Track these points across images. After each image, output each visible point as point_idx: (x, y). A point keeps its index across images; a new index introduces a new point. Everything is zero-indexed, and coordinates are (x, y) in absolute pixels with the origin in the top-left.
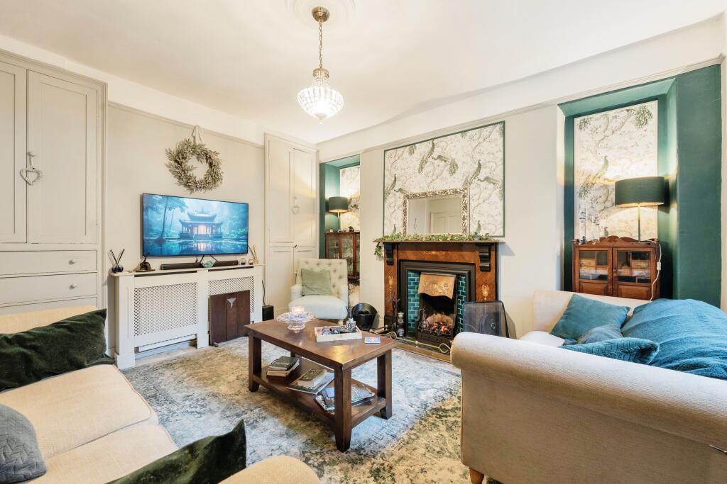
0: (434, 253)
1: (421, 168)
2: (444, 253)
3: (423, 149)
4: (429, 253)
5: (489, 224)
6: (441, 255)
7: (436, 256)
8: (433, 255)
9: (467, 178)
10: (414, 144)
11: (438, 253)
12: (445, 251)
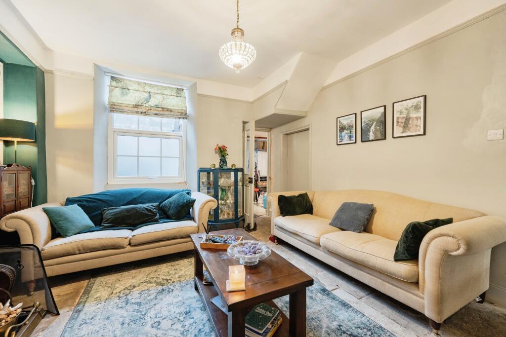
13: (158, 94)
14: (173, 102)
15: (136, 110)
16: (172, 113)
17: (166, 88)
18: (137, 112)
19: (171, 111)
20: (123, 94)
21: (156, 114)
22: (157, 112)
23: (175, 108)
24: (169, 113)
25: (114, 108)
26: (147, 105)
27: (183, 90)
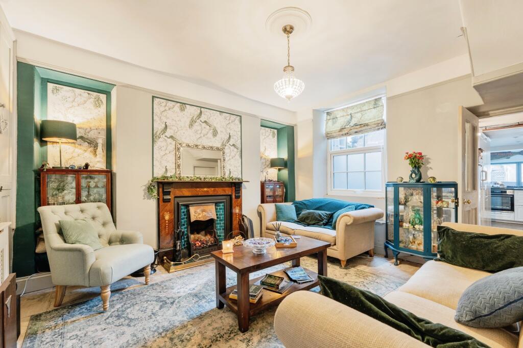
0: (205, 189)
1: (191, 125)
2: (213, 189)
3: (192, 111)
4: (202, 189)
5: (235, 171)
6: (211, 191)
7: (208, 191)
8: (205, 191)
9: (223, 142)
10: (185, 104)
11: (209, 189)
12: (213, 187)
13: (358, 112)
14: (371, 116)
15: (341, 133)
16: (369, 127)
17: (364, 104)
18: (343, 135)
19: (367, 125)
20: (334, 123)
21: (356, 132)
22: (356, 130)
23: (370, 121)
24: (366, 127)
25: (329, 136)
26: (348, 126)
27: (380, 98)
